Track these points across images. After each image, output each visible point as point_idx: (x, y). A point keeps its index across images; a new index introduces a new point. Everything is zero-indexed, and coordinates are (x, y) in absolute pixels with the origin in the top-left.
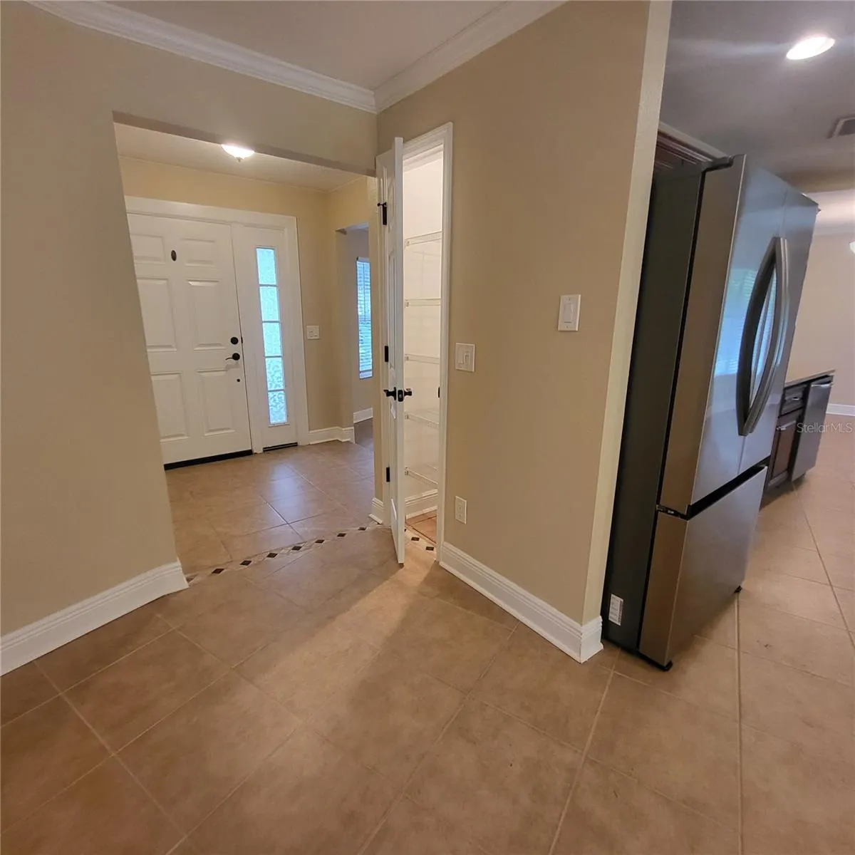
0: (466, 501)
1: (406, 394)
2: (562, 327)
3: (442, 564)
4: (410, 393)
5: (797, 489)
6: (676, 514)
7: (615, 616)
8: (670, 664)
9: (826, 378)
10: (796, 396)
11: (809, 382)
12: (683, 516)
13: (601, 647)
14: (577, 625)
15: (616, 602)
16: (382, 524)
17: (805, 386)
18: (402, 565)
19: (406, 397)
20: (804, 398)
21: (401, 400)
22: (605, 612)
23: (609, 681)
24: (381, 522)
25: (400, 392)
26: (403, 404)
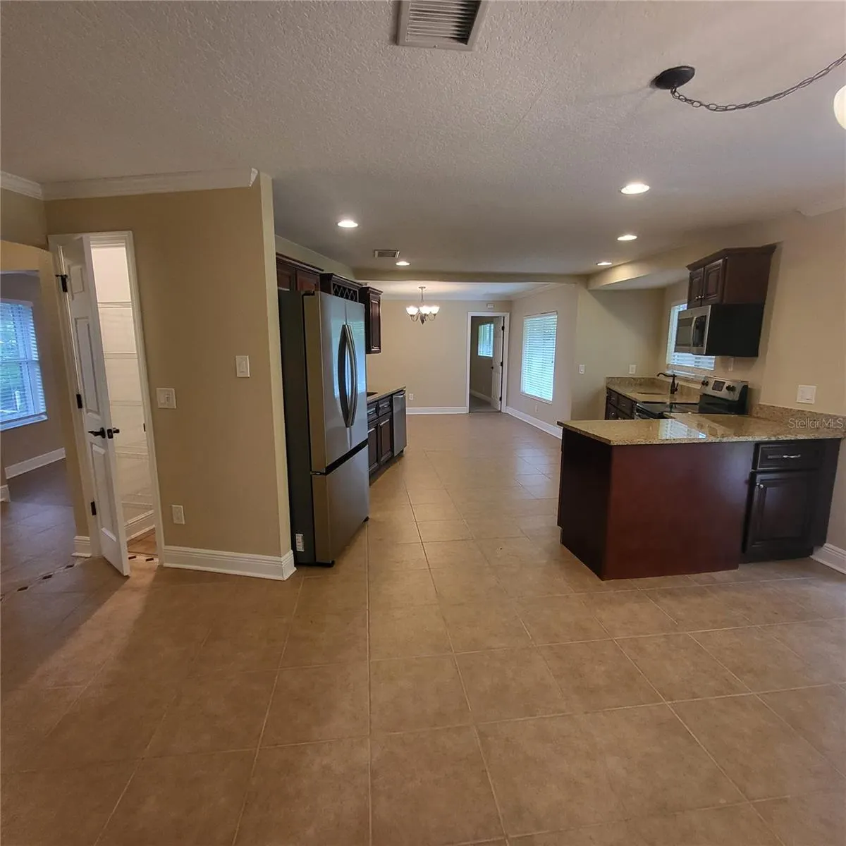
0: (182, 507)
1: (115, 432)
2: (239, 375)
3: (166, 565)
4: (117, 431)
5: (399, 460)
6: (321, 474)
7: (300, 548)
8: (333, 563)
9: (401, 391)
10: (385, 405)
11: (392, 395)
12: (324, 474)
13: (295, 569)
14: (277, 558)
15: (299, 537)
16: (91, 557)
17: (389, 398)
18: (127, 577)
19: (115, 435)
20: (391, 406)
21: (111, 437)
22: (294, 547)
23: (302, 583)
24: (89, 555)
25: (110, 431)
26: (113, 441)
